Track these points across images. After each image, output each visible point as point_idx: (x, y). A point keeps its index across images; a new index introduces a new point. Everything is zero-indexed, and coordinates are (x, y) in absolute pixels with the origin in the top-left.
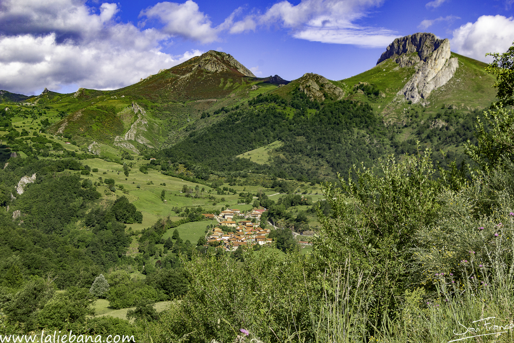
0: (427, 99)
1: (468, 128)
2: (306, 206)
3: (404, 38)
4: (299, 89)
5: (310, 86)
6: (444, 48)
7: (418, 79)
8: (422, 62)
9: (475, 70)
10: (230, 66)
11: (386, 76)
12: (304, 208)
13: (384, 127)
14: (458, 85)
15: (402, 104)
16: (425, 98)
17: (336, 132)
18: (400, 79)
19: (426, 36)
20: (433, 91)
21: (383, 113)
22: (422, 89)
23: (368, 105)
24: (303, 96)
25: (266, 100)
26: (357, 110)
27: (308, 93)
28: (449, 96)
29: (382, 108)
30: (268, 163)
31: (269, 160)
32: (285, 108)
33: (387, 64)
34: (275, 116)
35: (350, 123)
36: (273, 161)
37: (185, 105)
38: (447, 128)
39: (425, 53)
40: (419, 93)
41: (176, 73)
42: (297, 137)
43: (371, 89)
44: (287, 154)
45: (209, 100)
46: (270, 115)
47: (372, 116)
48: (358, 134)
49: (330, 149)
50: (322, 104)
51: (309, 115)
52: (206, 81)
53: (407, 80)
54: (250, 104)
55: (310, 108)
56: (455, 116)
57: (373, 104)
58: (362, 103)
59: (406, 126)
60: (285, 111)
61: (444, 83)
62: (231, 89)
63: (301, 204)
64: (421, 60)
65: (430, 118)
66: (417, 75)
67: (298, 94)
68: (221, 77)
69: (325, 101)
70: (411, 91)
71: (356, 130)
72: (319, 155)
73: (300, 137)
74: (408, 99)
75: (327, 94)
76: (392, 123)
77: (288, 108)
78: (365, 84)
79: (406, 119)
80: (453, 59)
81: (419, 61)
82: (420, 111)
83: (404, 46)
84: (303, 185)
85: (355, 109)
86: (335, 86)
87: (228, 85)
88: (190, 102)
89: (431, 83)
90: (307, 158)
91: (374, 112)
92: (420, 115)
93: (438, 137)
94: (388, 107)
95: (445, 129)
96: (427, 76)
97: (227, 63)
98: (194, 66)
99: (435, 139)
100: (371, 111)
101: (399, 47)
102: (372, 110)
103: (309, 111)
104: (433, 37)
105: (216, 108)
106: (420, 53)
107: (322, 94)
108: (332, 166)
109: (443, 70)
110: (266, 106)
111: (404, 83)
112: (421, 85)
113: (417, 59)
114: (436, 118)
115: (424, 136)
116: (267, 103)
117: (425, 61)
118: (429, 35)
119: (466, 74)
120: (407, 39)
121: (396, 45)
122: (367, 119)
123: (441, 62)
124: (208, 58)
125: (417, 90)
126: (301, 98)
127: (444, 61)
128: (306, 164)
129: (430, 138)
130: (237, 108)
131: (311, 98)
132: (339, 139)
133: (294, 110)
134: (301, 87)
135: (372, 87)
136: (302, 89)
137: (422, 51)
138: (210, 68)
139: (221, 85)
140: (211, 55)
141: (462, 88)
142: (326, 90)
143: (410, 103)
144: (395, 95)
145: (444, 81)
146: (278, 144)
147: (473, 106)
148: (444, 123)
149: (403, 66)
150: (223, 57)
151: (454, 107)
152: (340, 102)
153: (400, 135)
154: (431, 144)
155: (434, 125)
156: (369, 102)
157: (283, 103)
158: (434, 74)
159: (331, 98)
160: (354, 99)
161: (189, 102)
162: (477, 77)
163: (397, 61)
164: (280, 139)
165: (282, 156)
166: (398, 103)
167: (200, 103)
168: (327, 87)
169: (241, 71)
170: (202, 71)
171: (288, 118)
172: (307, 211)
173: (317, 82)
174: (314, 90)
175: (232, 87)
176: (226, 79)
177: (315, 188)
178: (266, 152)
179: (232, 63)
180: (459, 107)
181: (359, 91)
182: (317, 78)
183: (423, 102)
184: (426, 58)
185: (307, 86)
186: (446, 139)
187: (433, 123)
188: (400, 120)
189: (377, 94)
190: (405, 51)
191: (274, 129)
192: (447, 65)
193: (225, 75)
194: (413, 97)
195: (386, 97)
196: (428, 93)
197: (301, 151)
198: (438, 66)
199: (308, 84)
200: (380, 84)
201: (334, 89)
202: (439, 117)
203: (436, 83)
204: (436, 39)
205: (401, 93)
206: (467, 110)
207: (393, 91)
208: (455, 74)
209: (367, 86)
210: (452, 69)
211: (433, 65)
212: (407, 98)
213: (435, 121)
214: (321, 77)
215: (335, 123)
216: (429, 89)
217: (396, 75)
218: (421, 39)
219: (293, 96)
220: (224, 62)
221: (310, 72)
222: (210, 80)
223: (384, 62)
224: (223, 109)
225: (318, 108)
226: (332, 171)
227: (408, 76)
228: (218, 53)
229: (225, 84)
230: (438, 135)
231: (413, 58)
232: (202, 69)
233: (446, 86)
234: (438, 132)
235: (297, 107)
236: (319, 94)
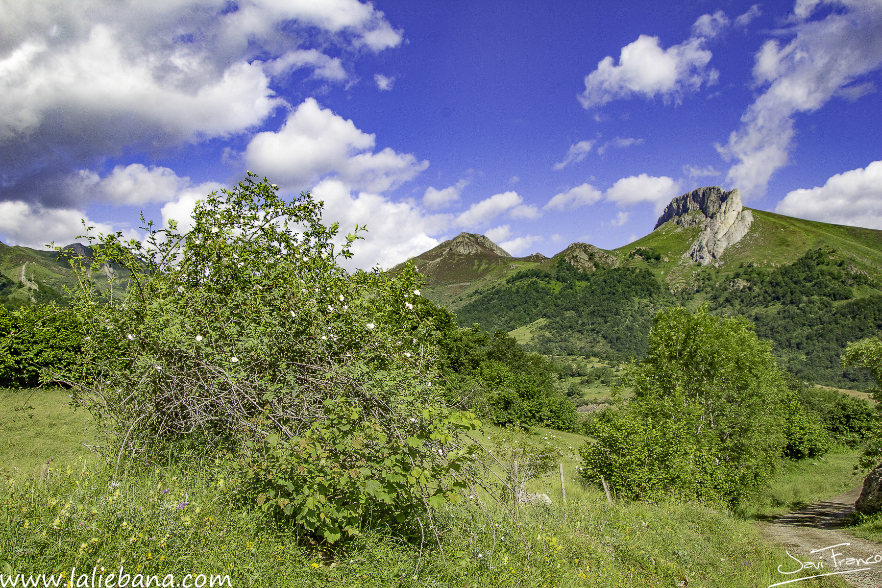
0: (721, 259)
1: (777, 284)
2: (580, 378)
3: (684, 196)
4: (565, 261)
5: (577, 256)
6: (734, 198)
7: (706, 237)
8: (709, 219)
9: (774, 223)
10: (485, 247)
11: (667, 238)
12: (578, 380)
13: (670, 294)
14: (756, 240)
15: (690, 267)
16: (718, 258)
17: (612, 303)
18: (684, 240)
19: (710, 190)
20: (726, 249)
21: (668, 279)
22: (712, 247)
23: (648, 271)
24: (569, 268)
25: (526, 275)
26: (636, 276)
27: (576, 264)
28: (746, 254)
29: (666, 274)
30: (531, 343)
31: (533, 339)
32: (548, 283)
33: (666, 227)
34: (538, 292)
35: (628, 292)
36: (537, 340)
37: (435, 291)
38: (750, 289)
39: (711, 209)
40: (709, 252)
41: (425, 259)
42: (565, 312)
43: (650, 254)
44: (554, 331)
45: (462, 284)
46: (532, 291)
47: (655, 283)
48: (639, 304)
49: (606, 322)
50: (593, 275)
51: (577, 288)
52: (458, 264)
53: (693, 240)
54: (508, 282)
55: (578, 280)
56: (758, 274)
57: (655, 270)
58: (641, 270)
59: (697, 291)
60: (548, 286)
61: (739, 239)
62: (486, 271)
63: (573, 376)
64: (706, 217)
65: (727, 278)
66: (705, 232)
67: (564, 266)
68: (475, 259)
69: (596, 271)
70: (699, 251)
71: (636, 299)
72: (593, 330)
73: (568, 312)
74: (696, 261)
75: (598, 264)
76: (679, 289)
77: (553, 282)
78: (643, 248)
79: (696, 284)
80: (746, 212)
81: (704, 219)
82: (713, 273)
83: (685, 205)
84: (575, 360)
85: (634, 276)
86: (606, 255)
87: (483, 267)
88: (441, 288)
89: (723, 240)
90: (579, 335)
91: (656, 278)
92: (714, 277)
93: (740, 300)
94: (673, 272)
95: (747, 290)
96: (716, 233)
97: (482, 245)
98: (444, 250)
99: (737, 302)
100: (653, 278)
101: (678, 207)
102: (653, 276)
103: (578, 283)
104: (718, 190)
105: (470, 291)
106: (704, 210)
107: (592, 264)
108: (611, 342)
109: (736, 225)
110: (526, 282)
111: (690, 244)
112: (711, 243)
113: (701, 217)
114: (734, 278)
115: (721, 300)
116: (527, 279)
117: (712, 217)
118: (714, 188)
119: (763, 227)
120: (687, 196)
121: (675, 206)
122: (649, 287)
123: (732, 215)
124: (460, 240)
125: (706, 249)
126: (567, 270)
127: (735, 213)
128: (578, 342)
129: (729, 302)
130: (494, 288)
131: (579, 269)
132: (617, 310)
133: (561, 283)
134: (567, 258)
135: (651, 251)
136: (568, 261)
137: (707, 207)
138: (462, 250)
139: (475, 267)
140: (464, 237)
141: (762, 244)
142: (597, 259)
143: (699, 265)
144: (681, 258)
145: (738, 237)
146: (542, 321)
147: (779, 262)
148: (745, 283)
149: (686, 226)
150: (477, 239)
151: (755, 265)
152: (615, 269)
153: (691, 302)
154: (732, 308)
155: (733, 286)
156: (649, 267)
157: (546, 277)
158: (726, 230)
159: (603, 268)
160: (631, 266)
161: (439, 288)
162: (779, 230)
163: (678, 223)
164: (544, 316)
165: (547, 334)
166: (685, 266)
167: (451, 287)
168: (597, 256)
169: (498, 253)
170: (454, 254)
171: (553, 293)
172: (582, 383)
173: (586, 251)
174: (582, 260)
175: (488, 268)
176: (480, 261)
177: (591, 362)
178: (529, 331)
179: (487, 245)
180: (761, 264)
181: (637, 256)
182: (585, 247)
183: (715, 262)
184: (713, 214)
185: (573, 257)
186: (751, 300)
187: (732, 284)
188: (690, 284)
189: (658, 258)
190: (686, 210)
191: (538, 306)
192: (740, 219)
193: (479, 257)
194: (702, 258)
195: (669, 261)
196: (720, 251)
197: (570, 327)
198: (729, 220)
199: (575, 255)
200: (661, 248)
201: (606, 257)
202: (738, 277)
203: (728, 239)
204: (722, 192)
205: (687, 255)
206: (772, 267)
207: (677, 254)
208: (751, 229)
209: (645, 251)
210: (747, 223)
211: (723, 219)
212: (695, 259)
213: (734, 282)
214: (590, 246)
215: (609, 293)
216: (721, 247)
217: (679, 237)
218: (704, 194)
219: (557, 269)
220: (478, 244)
221: (576, 242)
222: (462, 263)
223: (663, 225)
224: (476, 292)
225: (588, 280)
226: (611, 347)
227: (693, 236)
228: (472, 235)
229: (479, 266)
230: (740, 297)
231: (697, 216)
232: (454, 252)
233: (742, 242)
234: (739, 294)
235: (563, 280)
236: (588, 264)
